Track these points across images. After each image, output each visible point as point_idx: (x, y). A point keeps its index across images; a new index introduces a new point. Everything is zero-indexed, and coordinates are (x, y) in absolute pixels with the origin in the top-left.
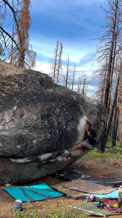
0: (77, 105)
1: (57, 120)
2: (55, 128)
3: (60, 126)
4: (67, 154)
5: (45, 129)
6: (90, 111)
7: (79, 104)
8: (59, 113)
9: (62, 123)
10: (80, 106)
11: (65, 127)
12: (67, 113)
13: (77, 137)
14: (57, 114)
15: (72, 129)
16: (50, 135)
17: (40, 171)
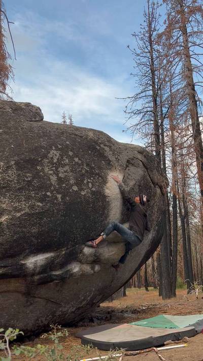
0: (98, 148)
1: (54, 173)
2: (52, 188)
3: (64, 185)
4: (91, 255)
5: (29, 190)
6: (127, 158)
7: (102, 146)
8: (58, 159)
9: (66, 179)
10: (104, 149)
11: (75, 188)
12: (76, 160)
13: (106, 212)
14: (55, 161)
15: (93, 193)
16: (41, 205)
17: (31, 307)
